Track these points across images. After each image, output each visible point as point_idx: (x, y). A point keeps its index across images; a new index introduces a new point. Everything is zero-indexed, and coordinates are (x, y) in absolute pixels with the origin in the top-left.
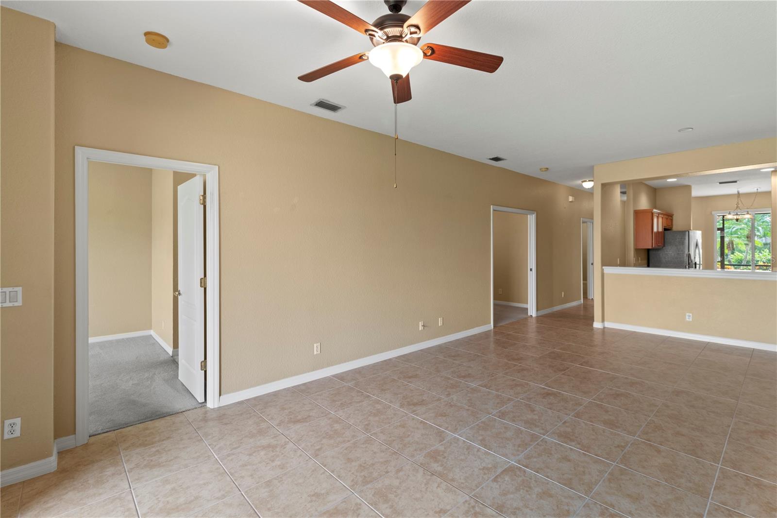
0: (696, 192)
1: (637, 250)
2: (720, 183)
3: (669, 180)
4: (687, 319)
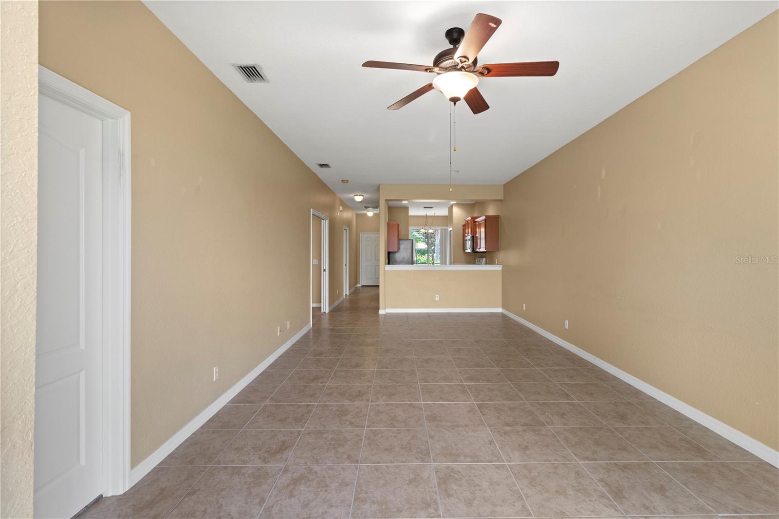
0: (412, 212)
2: (424, 208)
3: (403, 202)
4: (436, 299)
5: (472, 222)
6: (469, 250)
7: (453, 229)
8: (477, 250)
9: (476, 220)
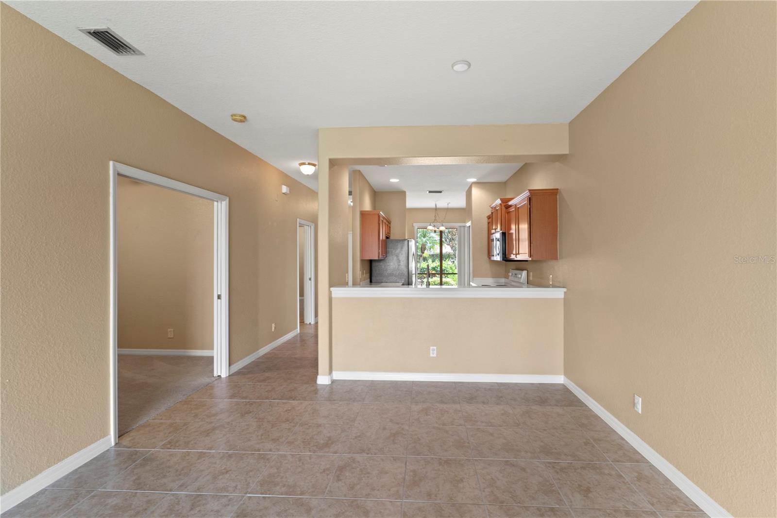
0: (412, 202)
1: (362, 261)
2: (430, 192)
3: (393, 181)
4: (431, 355)
5: (504, 208)
6: (498, 258)
7: (472, 223)
8: (513, 257)
9: (510, 203)
